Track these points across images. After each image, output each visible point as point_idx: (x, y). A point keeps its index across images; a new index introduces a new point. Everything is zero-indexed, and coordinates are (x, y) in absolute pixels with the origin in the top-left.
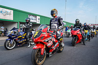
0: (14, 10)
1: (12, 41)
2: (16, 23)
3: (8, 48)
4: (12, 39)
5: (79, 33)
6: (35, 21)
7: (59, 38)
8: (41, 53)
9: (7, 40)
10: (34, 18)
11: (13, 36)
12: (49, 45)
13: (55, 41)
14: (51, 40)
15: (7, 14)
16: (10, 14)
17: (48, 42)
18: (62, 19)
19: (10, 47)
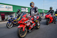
0: (13, 6)
1: (11, 23)
2: (14, 13)
3: (9, 27)
4: (11, 22)
5: (50, 16)
6: (25, 11)
7: (35, 20)
8: (23, 30)
9: (8, 23)
10: (24, 9)
11: (11, 20)
12: (28, 25)
13: (32, 22)
14: (29, 22)
15: (9, 8)
16: (11, 8)
17: (27, 23)
18: (37, 8)
19: (10, 27)
